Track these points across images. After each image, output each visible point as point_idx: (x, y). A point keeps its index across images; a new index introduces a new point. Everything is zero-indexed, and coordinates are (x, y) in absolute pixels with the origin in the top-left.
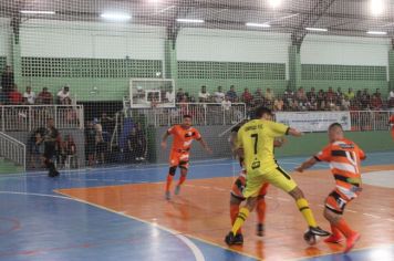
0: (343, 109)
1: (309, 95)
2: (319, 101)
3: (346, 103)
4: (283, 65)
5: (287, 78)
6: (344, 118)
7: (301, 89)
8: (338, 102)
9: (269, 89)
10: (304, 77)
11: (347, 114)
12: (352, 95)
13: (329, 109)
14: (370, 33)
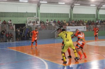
0: (84, 25)
1: (75, 22)
2: (78, 23)
3: (85, 24)
4: (68, 14)
5: (69, 17)
6: (85, 28)
7: (73, 20)
8: (83, 24)
9: (65, 20)
10: (74, 17)
11: (85, 27)
12: (87, 22)
13: (81, 25)
14: (91, 5)
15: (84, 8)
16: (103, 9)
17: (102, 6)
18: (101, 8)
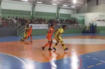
2: (40, 21)
3: (46, 22)
4: (30, 11)
5: (31, 15)
6: (46, 26)
7: (35, 18)
10: (36, 15)
11: (47, 25)
13: (42, 23)
14: (53, 4)
15: (46, 6)
16: (63, 8)
17: (62, 6)
18: (62, 7)
